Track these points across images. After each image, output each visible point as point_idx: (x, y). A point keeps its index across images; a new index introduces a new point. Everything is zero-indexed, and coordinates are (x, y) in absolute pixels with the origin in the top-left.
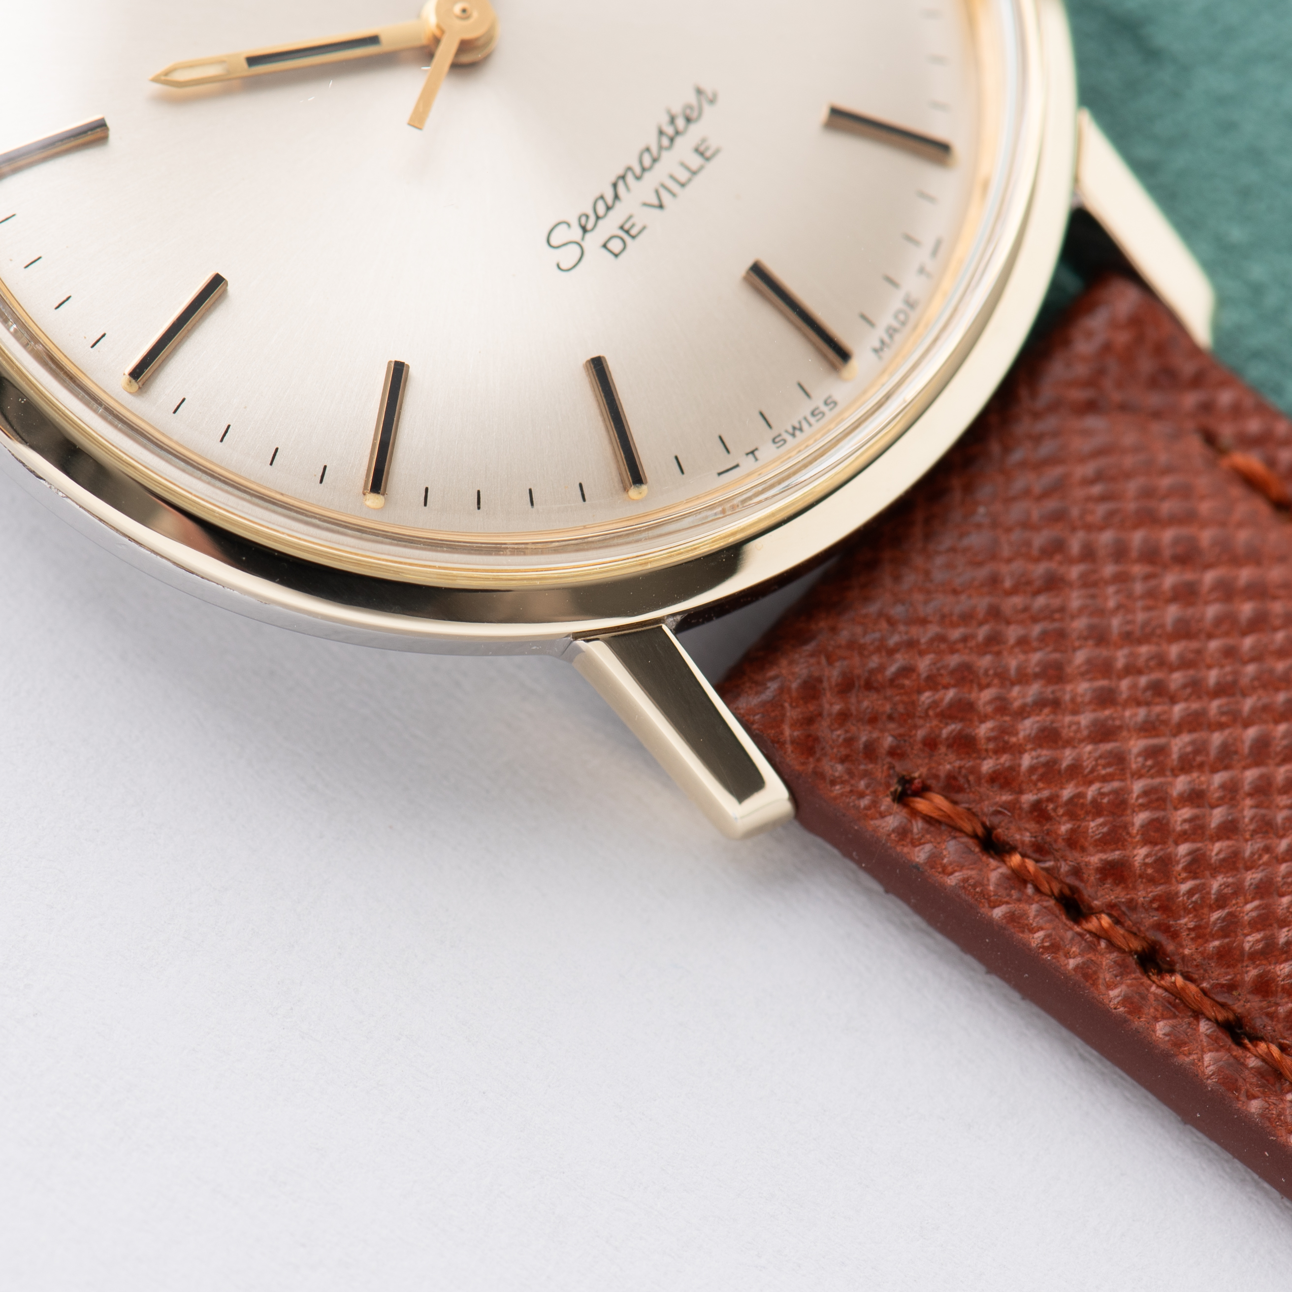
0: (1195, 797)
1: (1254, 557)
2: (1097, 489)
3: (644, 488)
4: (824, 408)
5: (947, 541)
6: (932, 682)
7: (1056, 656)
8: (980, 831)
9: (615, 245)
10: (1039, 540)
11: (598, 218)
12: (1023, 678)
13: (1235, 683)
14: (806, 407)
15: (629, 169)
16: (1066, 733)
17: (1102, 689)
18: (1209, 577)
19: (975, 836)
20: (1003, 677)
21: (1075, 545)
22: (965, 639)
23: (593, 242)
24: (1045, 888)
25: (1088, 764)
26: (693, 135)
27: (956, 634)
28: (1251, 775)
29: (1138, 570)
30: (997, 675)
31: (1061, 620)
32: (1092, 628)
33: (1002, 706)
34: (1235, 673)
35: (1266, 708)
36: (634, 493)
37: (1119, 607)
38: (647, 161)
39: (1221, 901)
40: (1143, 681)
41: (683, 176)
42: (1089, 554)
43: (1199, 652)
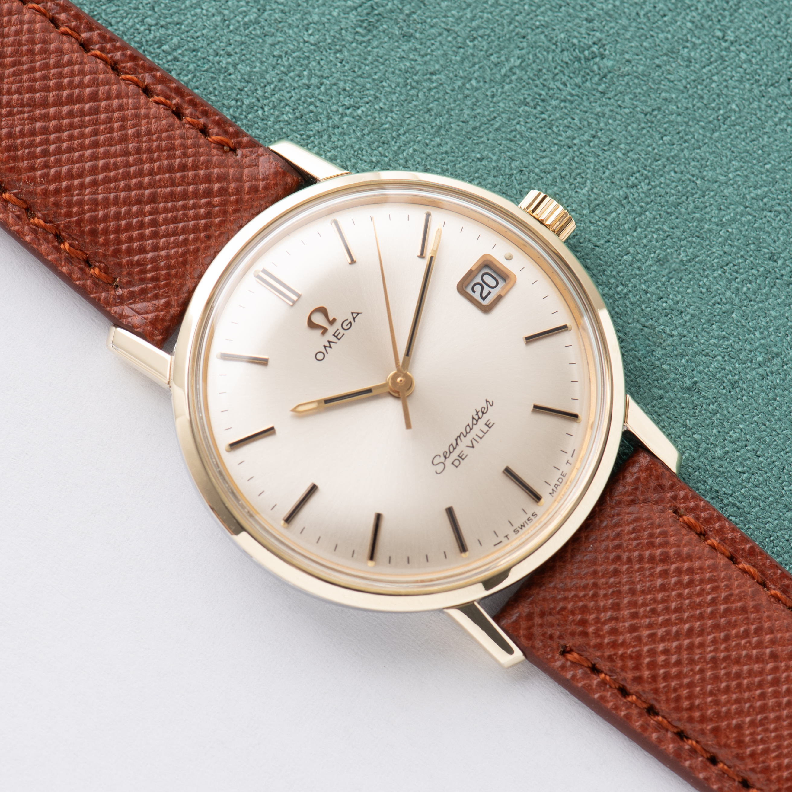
0: (666, 652)
1: (689, 557)
2: (633, 536)
3: (467, 553)
4: (532, 517)
5: (579, 558)
6: (573, 612)
7: (617, 601)
8: (590, 665)
9: (457, 463)
10: (612, 556)
11: (450, 453)
12: (605, 610)
13: (681, 607)
14: (525, 518)
15: (462, 433)
16: (621, 630)
17: (633, 612)
18: (673, 567)
19: (589, 667)
20: (598, 609)
21: (625, 557)
22: (584, 596)
23: (449, 462)
24: (613, 686)
25: (628, 641)
26: (485, 417)
27: (582, 594)
28: (686, 642)
29: (647, 566)
30: (596, 609)
31: (620, 587)
32: (630, 589)
33: (597, 620)
34: (682, 603)
35: (692, 616)
36: (463, 555)
37: (640, 580)
38: (468, 430)
39: (675, 690)
40: (648, 608)
41: (481, 435)
42: (629, 560)
43: (668, 596)
